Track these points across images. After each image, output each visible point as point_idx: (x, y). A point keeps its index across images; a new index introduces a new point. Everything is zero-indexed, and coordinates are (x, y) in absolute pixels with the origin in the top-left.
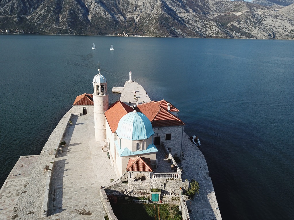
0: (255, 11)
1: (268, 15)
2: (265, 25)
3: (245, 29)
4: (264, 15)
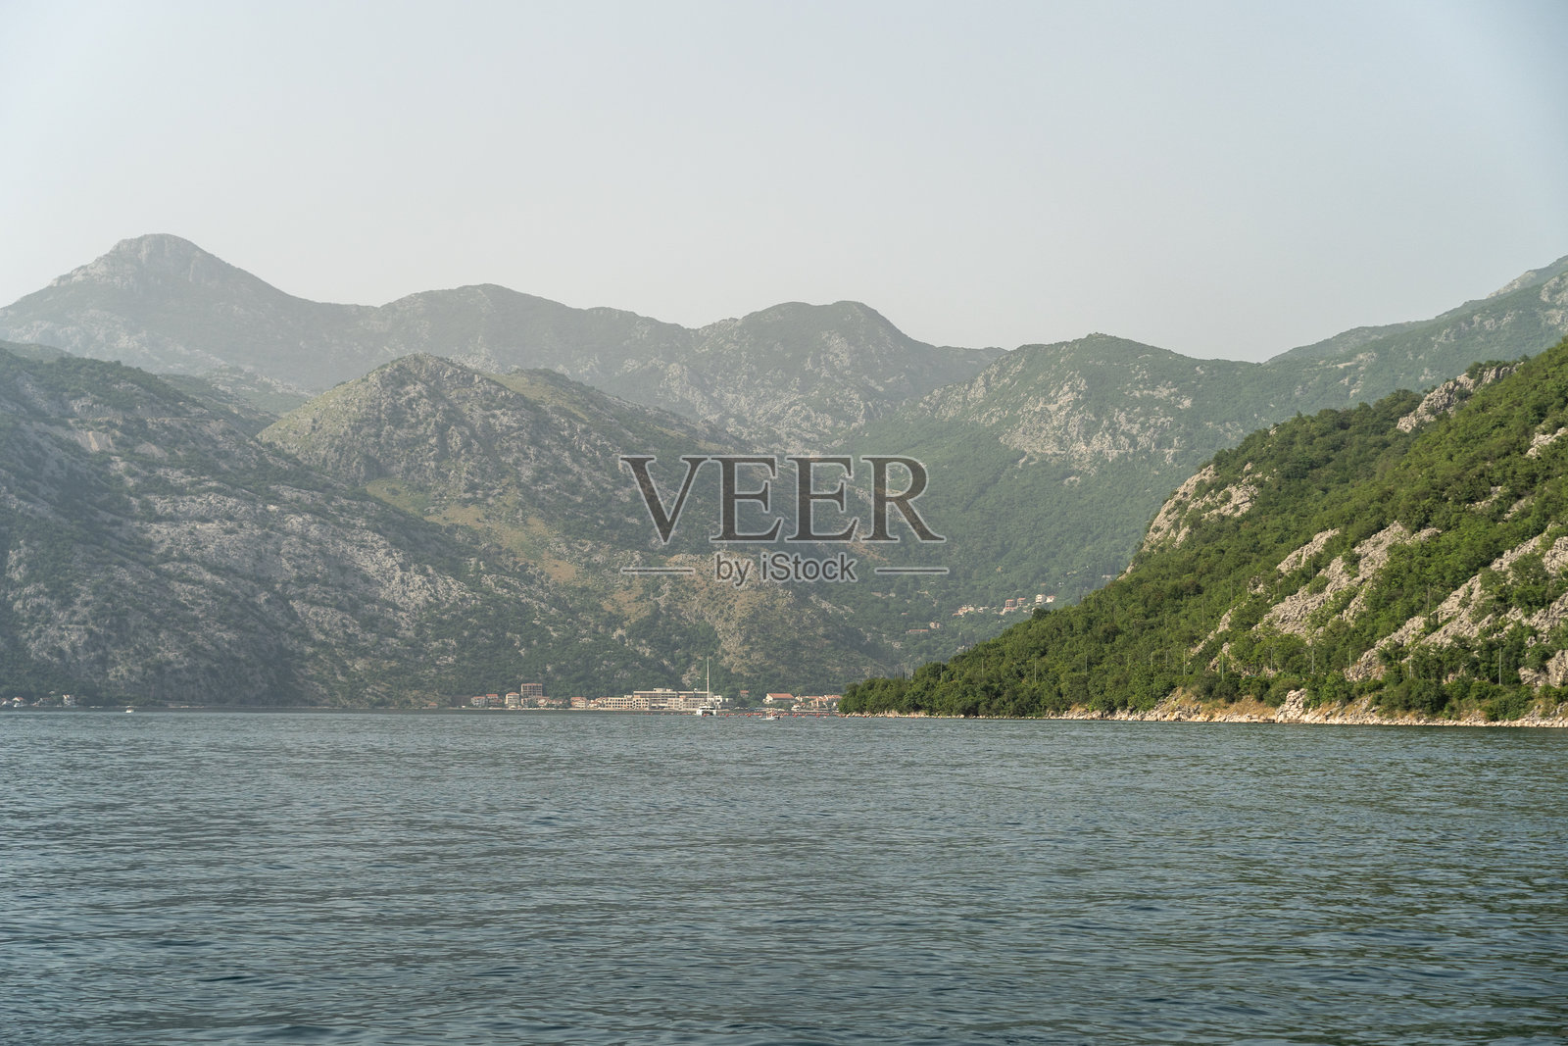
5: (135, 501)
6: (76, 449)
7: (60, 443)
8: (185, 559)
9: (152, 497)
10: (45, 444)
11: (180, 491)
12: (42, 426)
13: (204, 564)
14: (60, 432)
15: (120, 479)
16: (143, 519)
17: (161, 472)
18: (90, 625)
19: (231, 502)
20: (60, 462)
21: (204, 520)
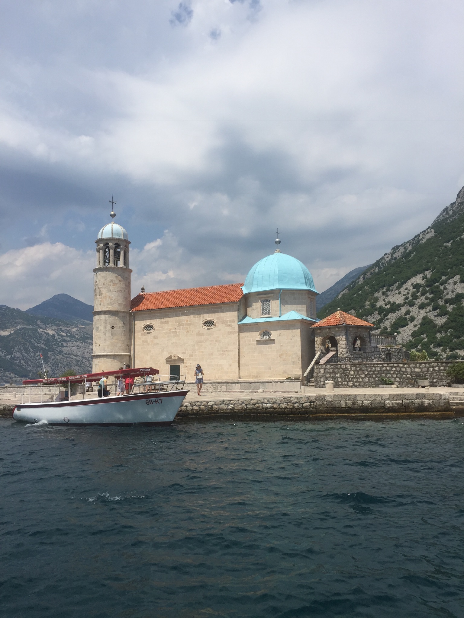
0: (42, 328)
1: (67, 336)
2: (66, 354)
3: (24, 364)
4: (58, 335)
5: (60, 344)
6: (48, 334)
7: (45, 333)
8: (69, 354)
9: (63, 342)
10: (43, 333)
11: (68, 341)
12: (42, 330)
13: (73, 355)
14: (45, 331)
15: (57, 339)
16: (61, 347)
17: (64, 338)
18: (52, 367)
19: (78, 343)
20: (45, 337)
21: (73, 347)
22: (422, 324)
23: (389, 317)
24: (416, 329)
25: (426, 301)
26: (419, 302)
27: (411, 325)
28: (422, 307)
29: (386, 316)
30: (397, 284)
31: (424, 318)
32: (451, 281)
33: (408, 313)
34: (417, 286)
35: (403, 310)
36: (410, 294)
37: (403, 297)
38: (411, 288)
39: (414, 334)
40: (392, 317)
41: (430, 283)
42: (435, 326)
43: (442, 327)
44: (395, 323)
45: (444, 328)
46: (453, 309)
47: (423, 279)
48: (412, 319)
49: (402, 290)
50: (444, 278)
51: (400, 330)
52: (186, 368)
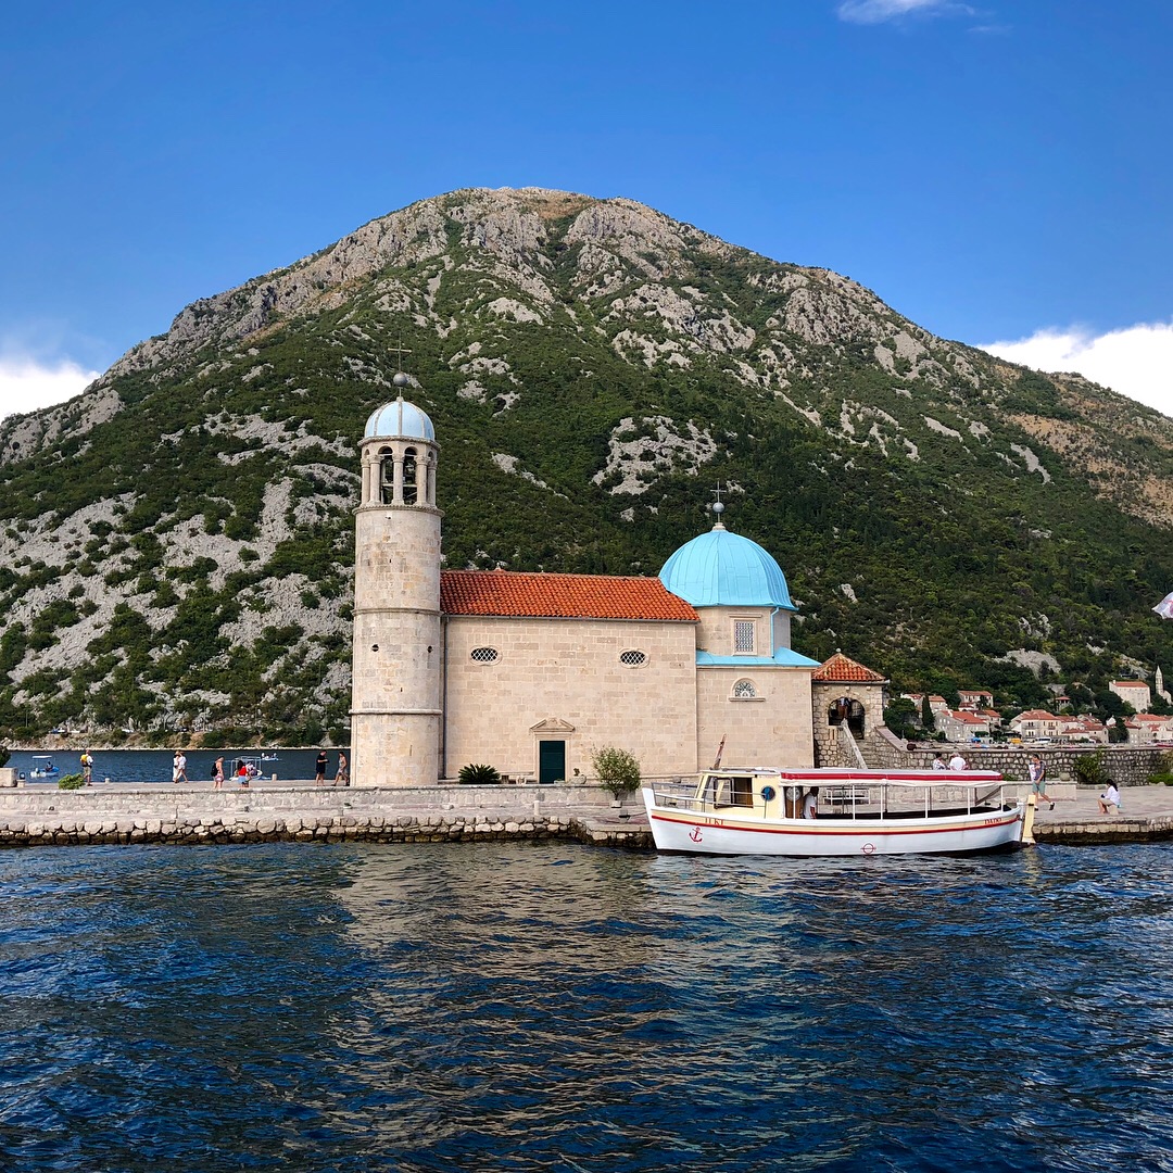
22: (115, 624)
23: (26, 598)
24: (99, 634)
25: (122, 568)
26: (105, 567)
27: (88, 622)
28: (114, 580)
29: (20, 593)
30: (48, 515)
31: (121, 609)
32: (184, 526)
33: (78, 591)
34: (101, 529)
35: (67, 583)
36: (83, 546)
37: (65, 552)
38: (86, 530)
39: (95, 647)
40: (38, 600)
41: (135, 524)
42: (148, 630)
43: (163, 633)
44: (44, 616)
45: (170, 635)
46: (190, 593)
47: (115, 513)
48: (91, 608)
49: (61, 531)
50: (166, 517)
51: (59, 632)
52: (580, 748)
